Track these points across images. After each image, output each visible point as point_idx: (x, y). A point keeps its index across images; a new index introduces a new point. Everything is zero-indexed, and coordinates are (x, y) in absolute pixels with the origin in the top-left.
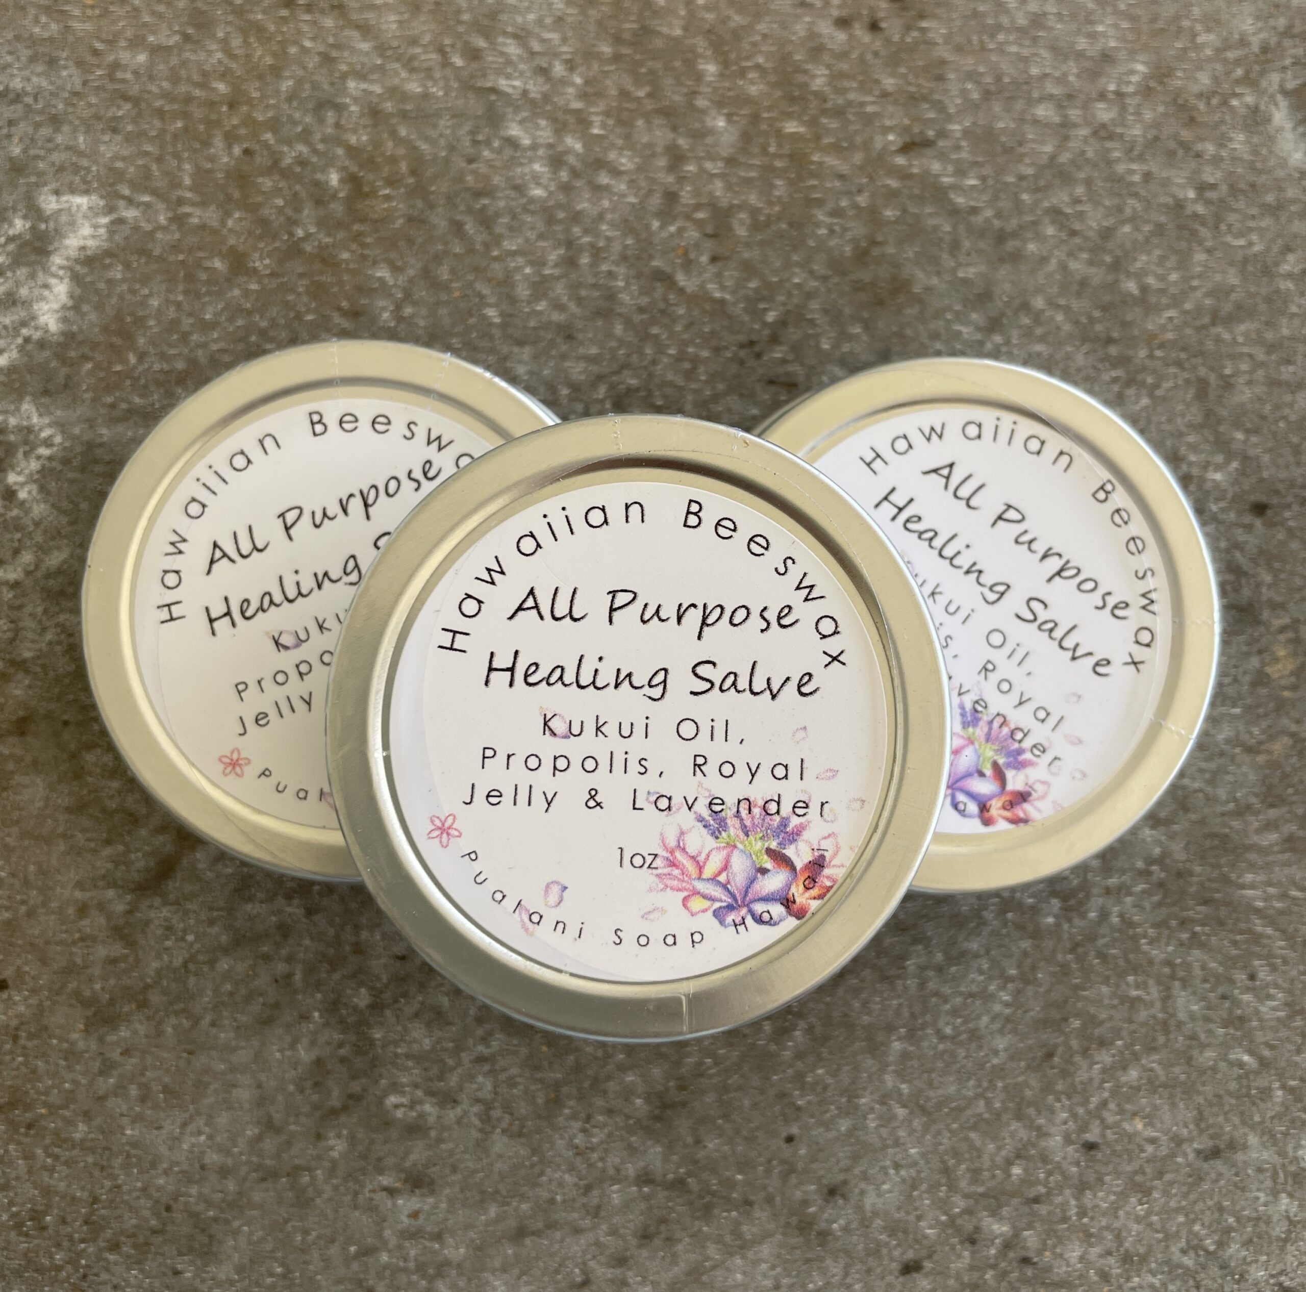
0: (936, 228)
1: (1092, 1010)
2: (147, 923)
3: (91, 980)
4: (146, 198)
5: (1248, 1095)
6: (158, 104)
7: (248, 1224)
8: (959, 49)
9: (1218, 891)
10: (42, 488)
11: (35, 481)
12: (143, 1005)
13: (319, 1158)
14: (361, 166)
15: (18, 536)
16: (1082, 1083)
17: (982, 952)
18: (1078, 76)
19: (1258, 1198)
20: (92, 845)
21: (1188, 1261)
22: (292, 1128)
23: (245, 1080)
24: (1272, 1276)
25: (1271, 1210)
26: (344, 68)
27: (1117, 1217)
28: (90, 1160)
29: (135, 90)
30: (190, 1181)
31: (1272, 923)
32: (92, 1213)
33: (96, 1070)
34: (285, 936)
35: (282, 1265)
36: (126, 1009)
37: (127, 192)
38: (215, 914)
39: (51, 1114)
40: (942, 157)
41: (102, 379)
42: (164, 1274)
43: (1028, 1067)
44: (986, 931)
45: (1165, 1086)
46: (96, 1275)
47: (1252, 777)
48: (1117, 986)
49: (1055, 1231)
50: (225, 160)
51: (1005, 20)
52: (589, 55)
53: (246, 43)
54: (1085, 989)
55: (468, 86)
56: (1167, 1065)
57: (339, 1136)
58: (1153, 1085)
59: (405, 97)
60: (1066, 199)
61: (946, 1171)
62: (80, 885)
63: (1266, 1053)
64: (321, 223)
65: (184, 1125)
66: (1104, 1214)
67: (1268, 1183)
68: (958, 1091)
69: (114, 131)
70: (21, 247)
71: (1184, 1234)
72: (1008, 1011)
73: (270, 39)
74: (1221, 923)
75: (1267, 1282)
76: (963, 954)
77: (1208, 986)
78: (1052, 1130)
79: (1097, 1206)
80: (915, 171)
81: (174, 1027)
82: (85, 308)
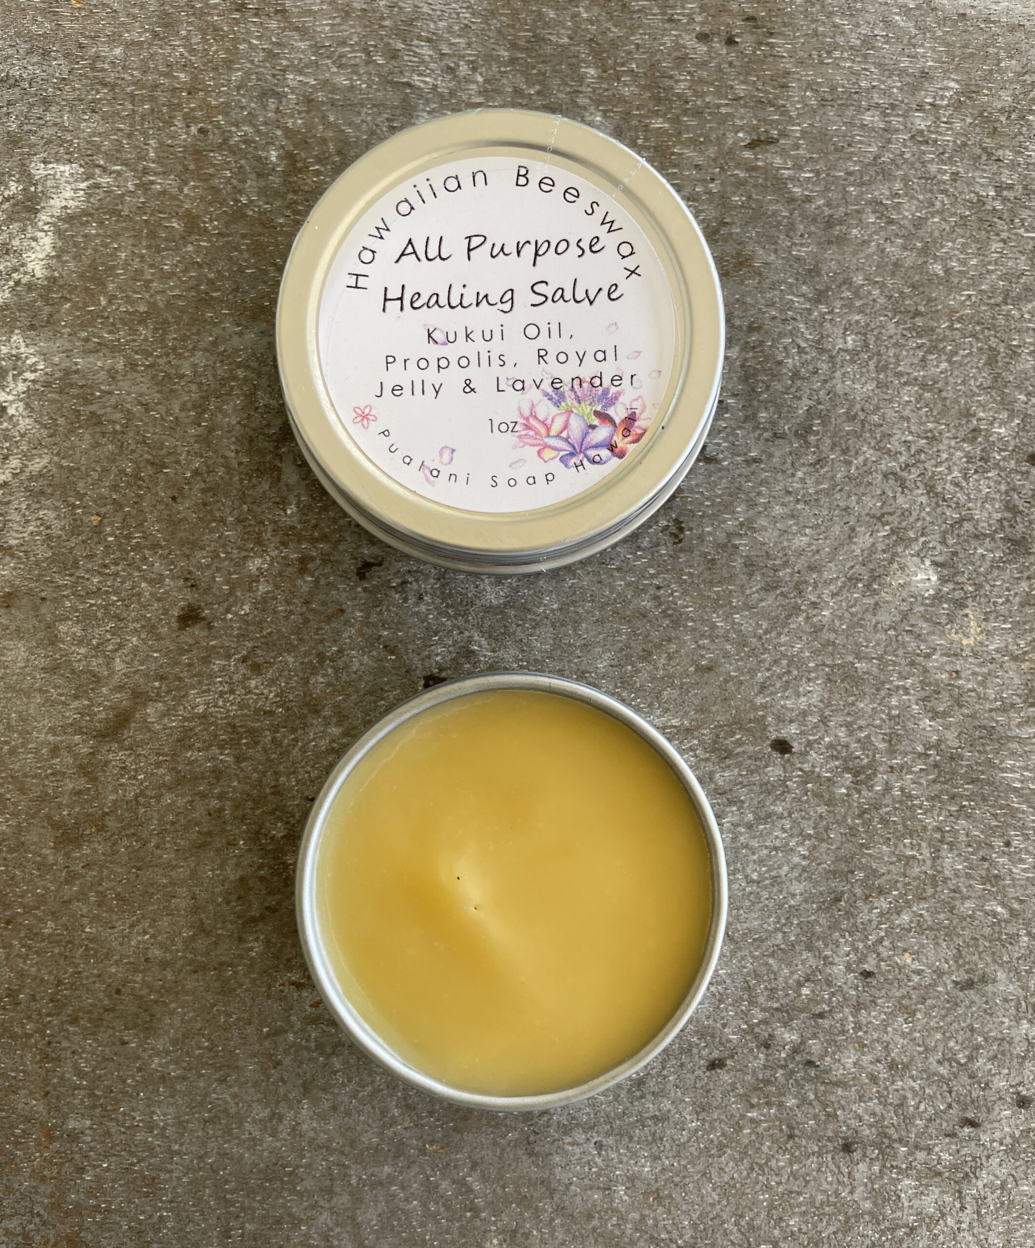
0: (775, 213)
1: (874, 866)
2: (107, 763)
3: (60, 806)
4: (119, 168)
5: (1000, 940)
6: (129, 90)
7: (182, 1008)
8: (801, 63)
9: (983, 773)
10: (28, 406)
11: (21, 400)
12: (101, 828)
13: (241, 957)
14: (296, 146)
15: (7, 444)
16: (862, 923)
17: (786, 814)
18: (901, 89)
19: (1003, 1023)
20: (63, 698)
21: (943, 1070)
22: (220, 932)
23: (183, 891)
24: (1012, 1086)
25: (1013, 1032)
26: (285, 63)
27: (887, 1033)
28: (56, 951)
29: (111, 78)
30: (136, 971)
31: (1027, 801)
32: (57, 993)
33: (62, 879)
34: (218, 779)
35: (208, 1040)
36: (87, 832)
37: (102, 162)
38: (161, 758)
39: (25, 913)
40: (783, 153)
41: (78, 317)
42: (114, 1044)
43: (819, 908)
44: (789, 797)
45: (931, 929)
46: (59, 1043)
47: (1016, 681)
48: (896, 846)
49: (836, 1042)
50: (184, 136)
51: (841, 40)
52: (490, 58)
53: (204, 40)
54: (868, 848)
55: (388, 82)
56: (934, 912)
57: (257, 940)
58: (921, 928)
59: (334, 89)
60: (887, 193)
61: (749, 989)
62: (52, 730)
63: (1016, 906)
64: (262, 191)
65: (132, 926)
66: (875, 1030)
67: (1013, 1011)
68: (761, 925)
69: (93, 111)
70: (14, 205)
71: (940, 1049)
72: (804, 863)
73: (223, 38)
74: (984, 799)
75: (1007, 1090)
76: (769, 815)
77: (970, 849)
78: (837, 960)
79: (870, 1022)
80: (760, 164)
81: (126, 848)
82: (65, 258)
